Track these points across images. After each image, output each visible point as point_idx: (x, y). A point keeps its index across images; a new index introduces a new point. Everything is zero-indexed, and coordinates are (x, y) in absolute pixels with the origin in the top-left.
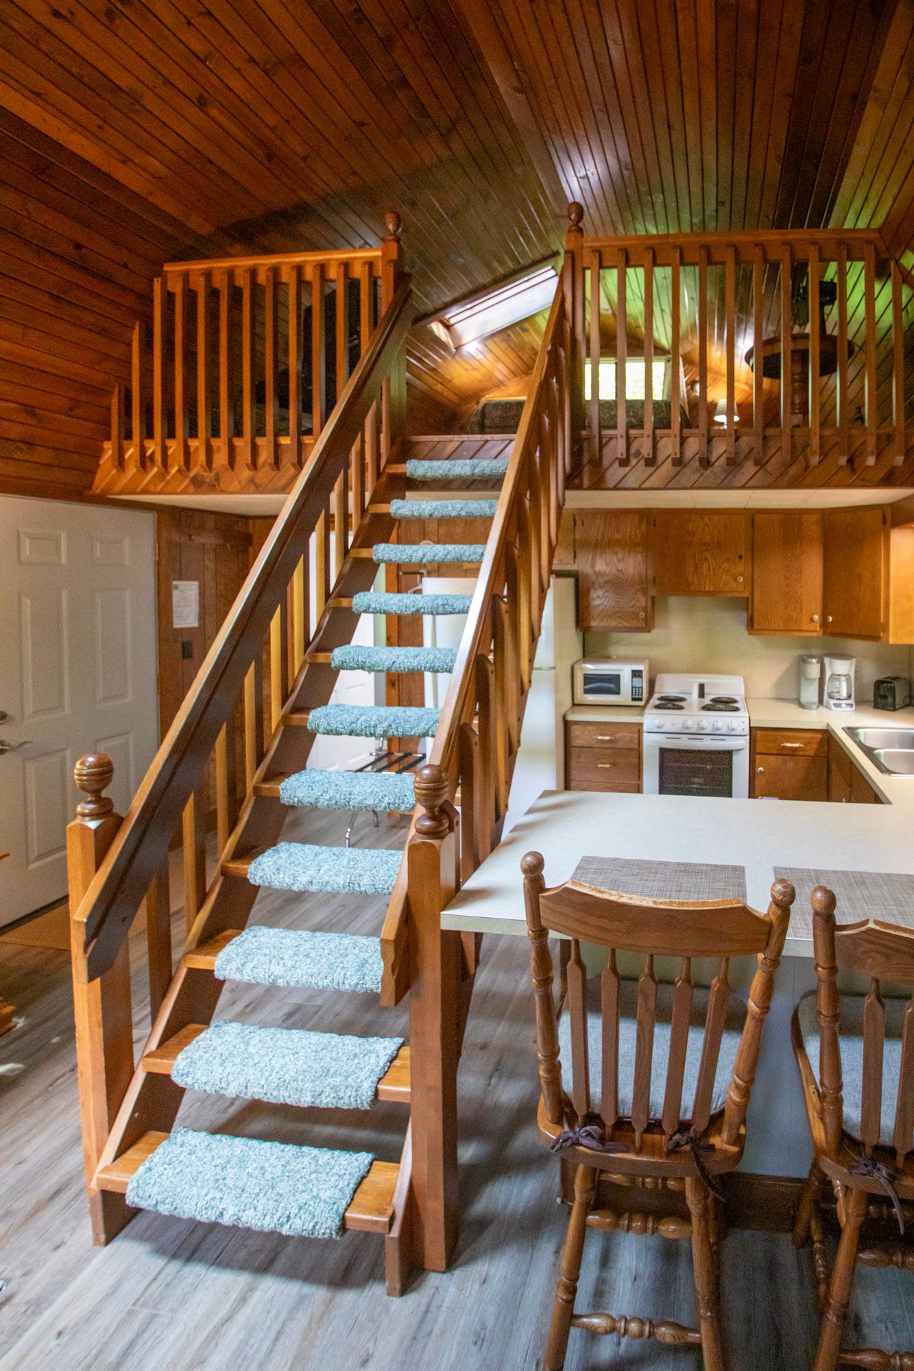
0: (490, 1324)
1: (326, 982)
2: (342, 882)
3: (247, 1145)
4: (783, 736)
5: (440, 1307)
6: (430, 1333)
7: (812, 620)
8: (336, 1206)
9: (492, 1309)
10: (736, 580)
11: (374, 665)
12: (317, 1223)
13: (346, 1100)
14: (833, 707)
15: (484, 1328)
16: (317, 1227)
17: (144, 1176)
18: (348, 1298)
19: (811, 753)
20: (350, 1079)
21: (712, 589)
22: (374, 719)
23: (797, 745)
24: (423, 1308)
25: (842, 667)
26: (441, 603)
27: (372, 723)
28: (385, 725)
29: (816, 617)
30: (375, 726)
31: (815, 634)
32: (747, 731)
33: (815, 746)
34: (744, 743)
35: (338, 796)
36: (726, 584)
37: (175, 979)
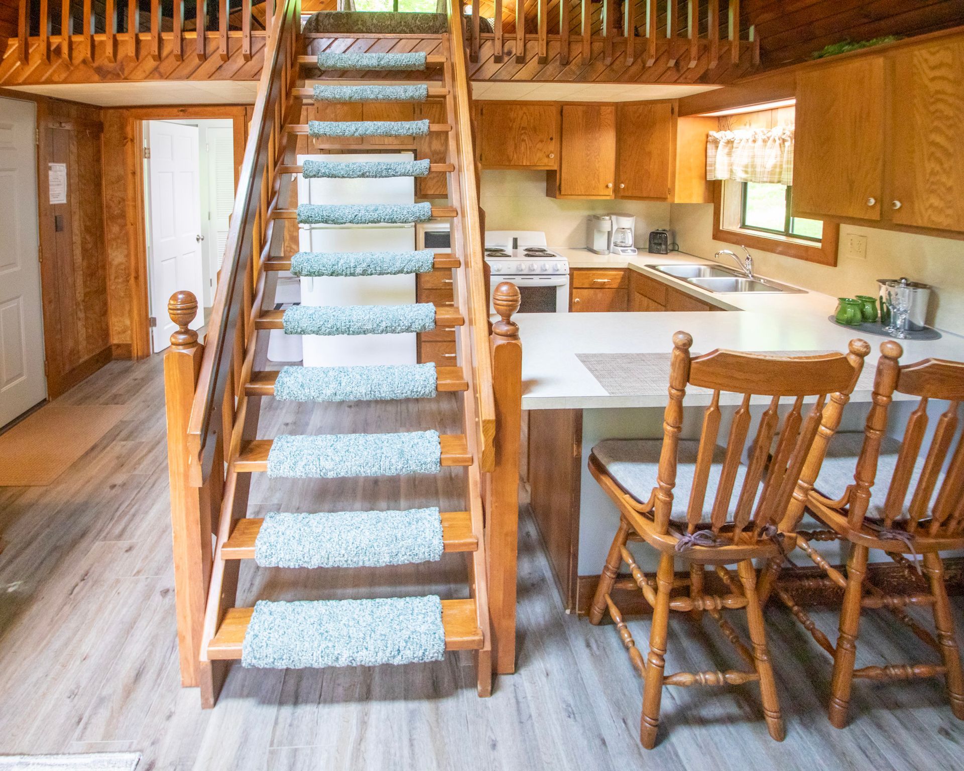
0: (572, 702)
1: (374, 470)
2: (364, 391)
3: (327, 605)
4: (594, 274)
5: (525, 697)
6: (530, 716)
7: (607, 187)
8: (437, 635)
9: (566, 692)
10: (548, 156)
11: (338, 219)
12: (425, 650)
13: (421, 556)
14: (621, 253)
15: (569, 705)
16: (427, 653)
17: (254, 641)
18: (448, 705)
19: (615, 286)
20: (419, 540)
21: (528, 164)
22: (353, 261)
23: (606, 280)
24: (513, 701)
25: (627, 222)
26: (385, 167)
27: (352, 265)
28: (364, 265)
29: (611, 185)
30: (355, 267)
31: (608, 198)
32: (568, 272)
33: (619, 281)
34: (566, 280)
35: (339, 324)
36: (540, 159)
37: (228, 484)
